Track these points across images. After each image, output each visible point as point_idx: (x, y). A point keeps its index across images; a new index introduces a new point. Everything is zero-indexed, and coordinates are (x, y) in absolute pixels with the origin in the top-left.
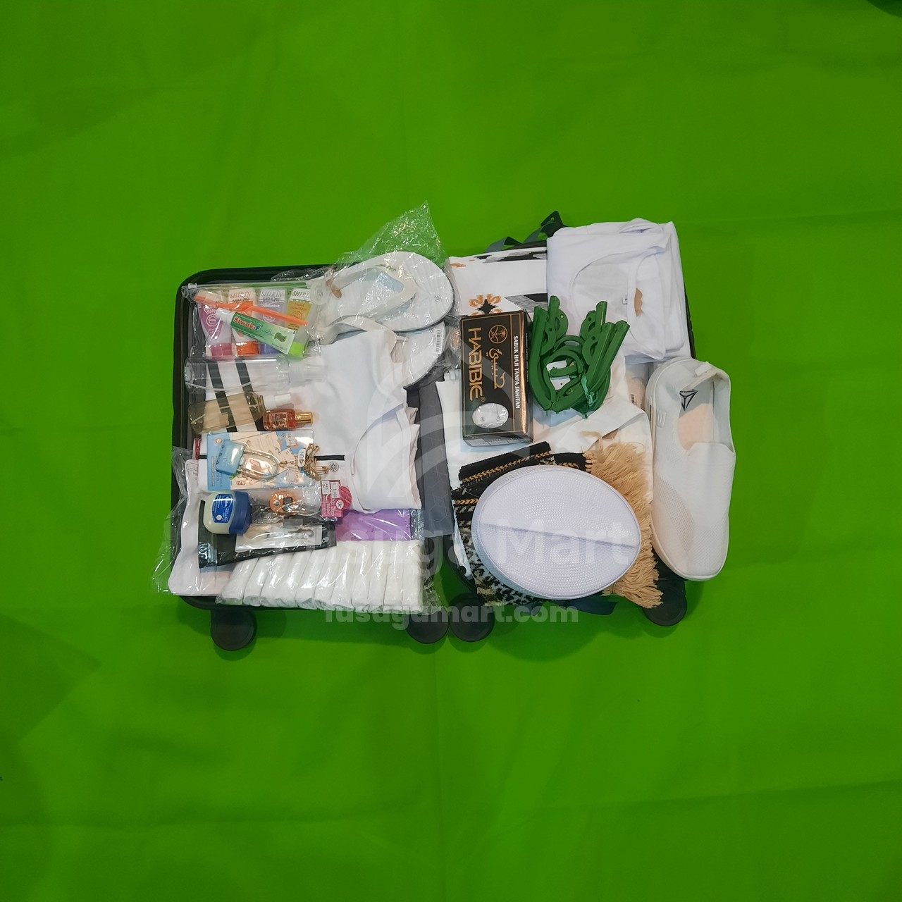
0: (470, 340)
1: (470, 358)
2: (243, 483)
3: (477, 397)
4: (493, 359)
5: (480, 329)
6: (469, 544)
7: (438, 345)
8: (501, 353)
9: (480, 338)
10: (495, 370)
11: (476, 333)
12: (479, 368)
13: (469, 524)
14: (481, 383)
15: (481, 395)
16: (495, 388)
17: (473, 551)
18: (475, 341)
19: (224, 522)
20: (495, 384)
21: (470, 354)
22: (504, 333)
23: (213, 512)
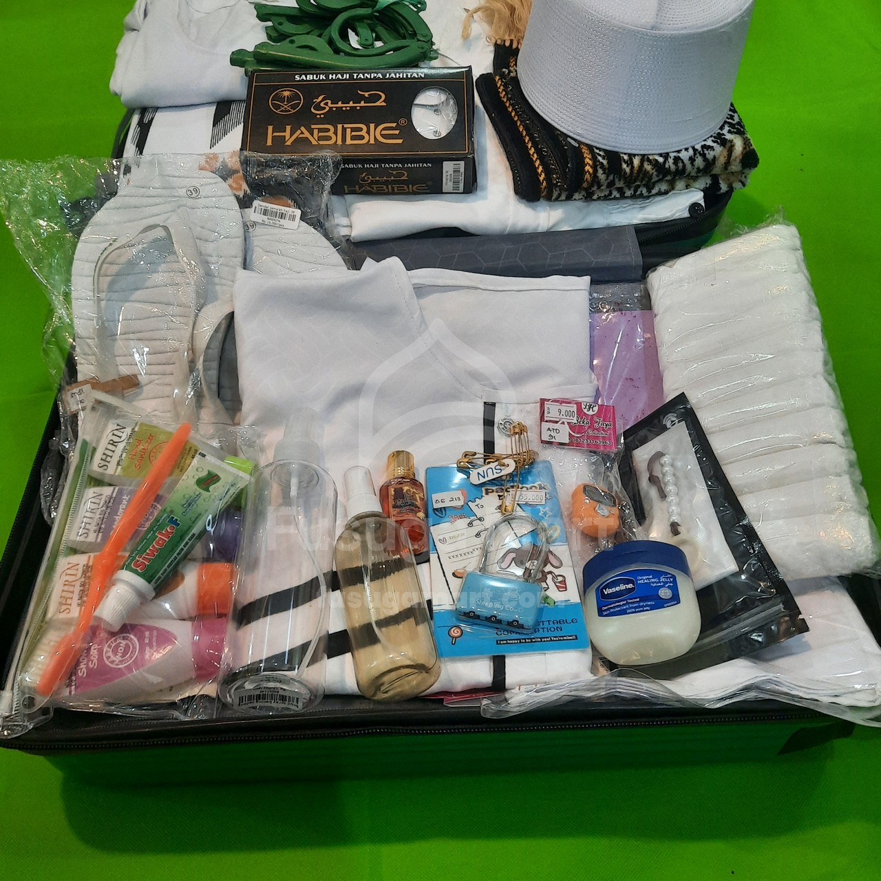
0: (288, 143)
1: (321, 143)
2: (560, 579)
3: (397, 132)
4: (331, 108)
5: (270, 128)
6: (661, 160)
7: (282, 216)
8: (320, 98)
9: (288, 128)
10: (351, 104)
11: (275, 134)
12: (344, 130)
13: (626, 157)
14: (372, 126)
15: (394, 125)
16: (384, 104)
17: (672, 155)
18: (291, 136)
19: (675, 582)
20: (378, 104)
21: (314, 143)
22: (286, 93)
23: (653, 608)
